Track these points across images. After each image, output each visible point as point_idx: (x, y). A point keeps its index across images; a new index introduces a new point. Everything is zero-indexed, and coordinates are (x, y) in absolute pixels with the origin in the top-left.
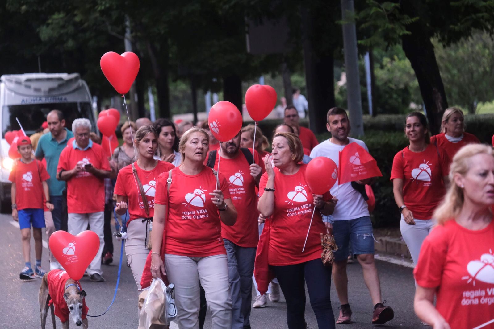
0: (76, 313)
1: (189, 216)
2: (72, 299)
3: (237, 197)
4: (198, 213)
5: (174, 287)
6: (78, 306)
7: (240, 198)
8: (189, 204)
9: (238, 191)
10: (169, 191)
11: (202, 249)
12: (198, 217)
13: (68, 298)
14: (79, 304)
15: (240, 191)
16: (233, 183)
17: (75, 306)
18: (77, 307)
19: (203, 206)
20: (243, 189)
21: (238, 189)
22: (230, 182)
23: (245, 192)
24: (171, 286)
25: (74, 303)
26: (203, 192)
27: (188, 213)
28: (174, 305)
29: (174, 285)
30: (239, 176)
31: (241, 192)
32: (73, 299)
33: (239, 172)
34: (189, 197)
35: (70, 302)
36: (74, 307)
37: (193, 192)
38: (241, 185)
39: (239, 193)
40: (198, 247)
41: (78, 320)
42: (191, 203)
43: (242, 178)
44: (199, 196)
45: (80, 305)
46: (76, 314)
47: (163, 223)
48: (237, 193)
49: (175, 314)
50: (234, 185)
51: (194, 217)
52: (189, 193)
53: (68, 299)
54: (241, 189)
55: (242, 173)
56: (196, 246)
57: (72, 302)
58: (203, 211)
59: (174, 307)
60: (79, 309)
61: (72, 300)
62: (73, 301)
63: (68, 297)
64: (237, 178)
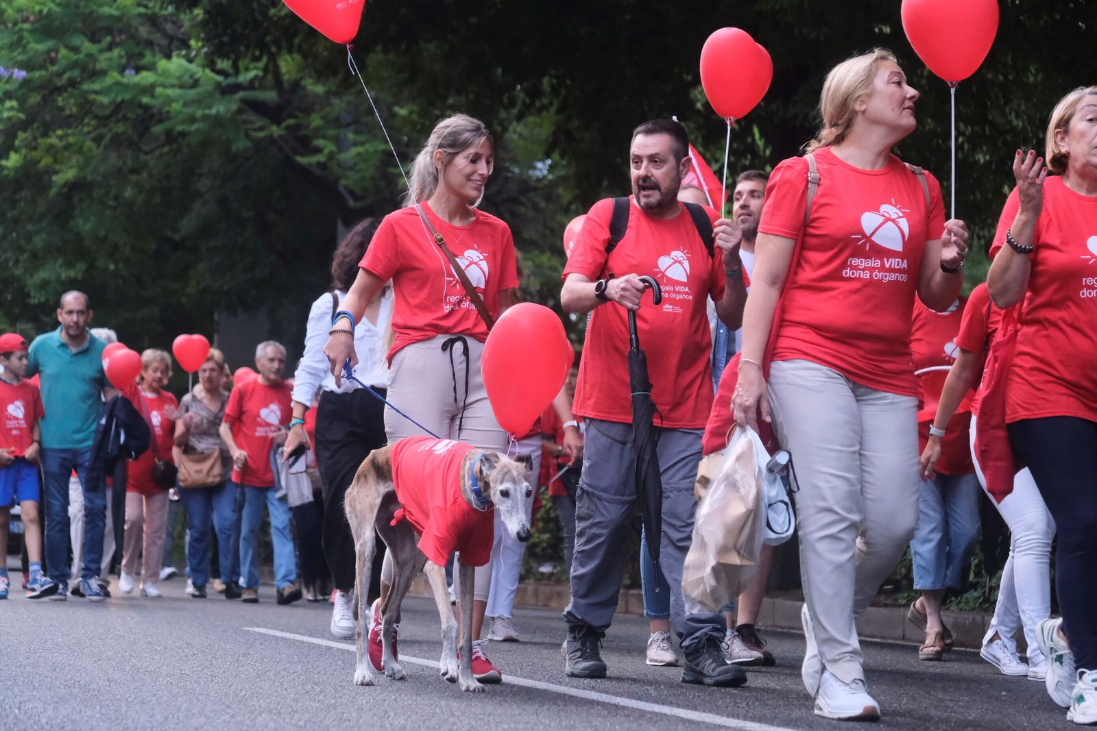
0: (518, 508)
1: (863, 270)
2: (506, 470)
3: (671, 307)
4: (887, 266)
5: (790, 461)
6: (524, 491)
7: (679, 310)
8: (868, 239)
9: (675, 292)
10: (814, 204)
11: (877, 366)
12: (886, 276)
13: (495, 467)
14: (525, 484)
15: (679, 293)
16: (666, 273)
17: (515, 490)
18: (521, 493)
19: (901, 250)
20: (687, 289)
21: (674, 289)
22: (659, 268)
23: (690, 298)
24: (782, 458)
25: (514, 481)
26: (901, 214)
27: (861, 262)
28: (786, 504)
29: (790, 454)
30: (680, 259)
31: (681, 297)
32: (509, 471)
33: (680, 250)
34: (869, 221)
35: (501, 476)
36: (512, 492)
37: (877, 210)
38: (684, 279)
39: (678, 298)
40: (871, 360)
41: (524, 526)
42: (873, 238)
43: (686, 264)
44: (893, 221)
45: (527, 487)
46: (517, 512)
47: (778, 286)
48: (673, 296)
49: (787, 530)
50: (668, 278)
51: (876, 276)
52: (869, 211)
53: (496, 470)
54: (682, 289)
55: (687, 253)
56: (867, 356)
57: (507, 478)
58: (898, 262)
59: (788, 509)
60: (524, 498)
61: (506, 473)
62: (509, 475)
63: (496, 465)
64: (676, 262)
